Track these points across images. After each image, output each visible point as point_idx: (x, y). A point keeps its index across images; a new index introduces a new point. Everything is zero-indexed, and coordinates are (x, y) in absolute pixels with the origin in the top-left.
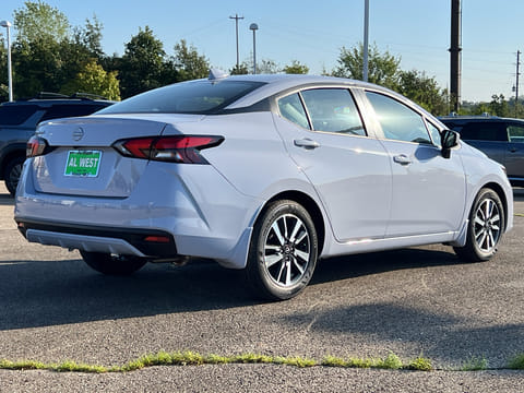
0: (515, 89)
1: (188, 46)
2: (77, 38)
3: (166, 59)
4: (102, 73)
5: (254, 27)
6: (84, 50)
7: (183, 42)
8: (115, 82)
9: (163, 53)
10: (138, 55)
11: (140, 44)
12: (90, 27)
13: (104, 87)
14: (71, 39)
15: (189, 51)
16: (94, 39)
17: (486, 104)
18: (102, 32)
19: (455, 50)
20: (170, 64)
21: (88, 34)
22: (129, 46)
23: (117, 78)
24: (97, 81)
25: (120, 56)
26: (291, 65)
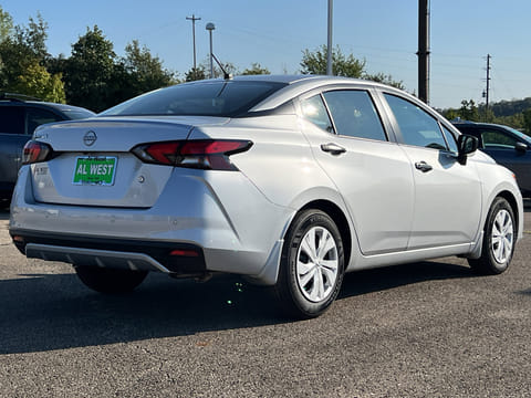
0: (485, 95)
1: (140, 47)
2: (20, 38)
3: (116, 61)
4: (46, 75)
5: (210, 27)
6: (27, 51)
7: (135, 43)
8: (59, 84)
9: (113, 55)
10: (86, 57)
11: (88, 45)
12: (34, 26)
13: (48, 90)
14: (14, 39)
15: (141, 52)
16: (38, 39)
17: (455, 111)
18: (46, 31)
19: (423, 54)
20: (121, 67)
21: (31, 34)
22: (77, 47)
23: (62, 80)
24: (39, 84)
25: (66, 58)
26: (251, 69)
